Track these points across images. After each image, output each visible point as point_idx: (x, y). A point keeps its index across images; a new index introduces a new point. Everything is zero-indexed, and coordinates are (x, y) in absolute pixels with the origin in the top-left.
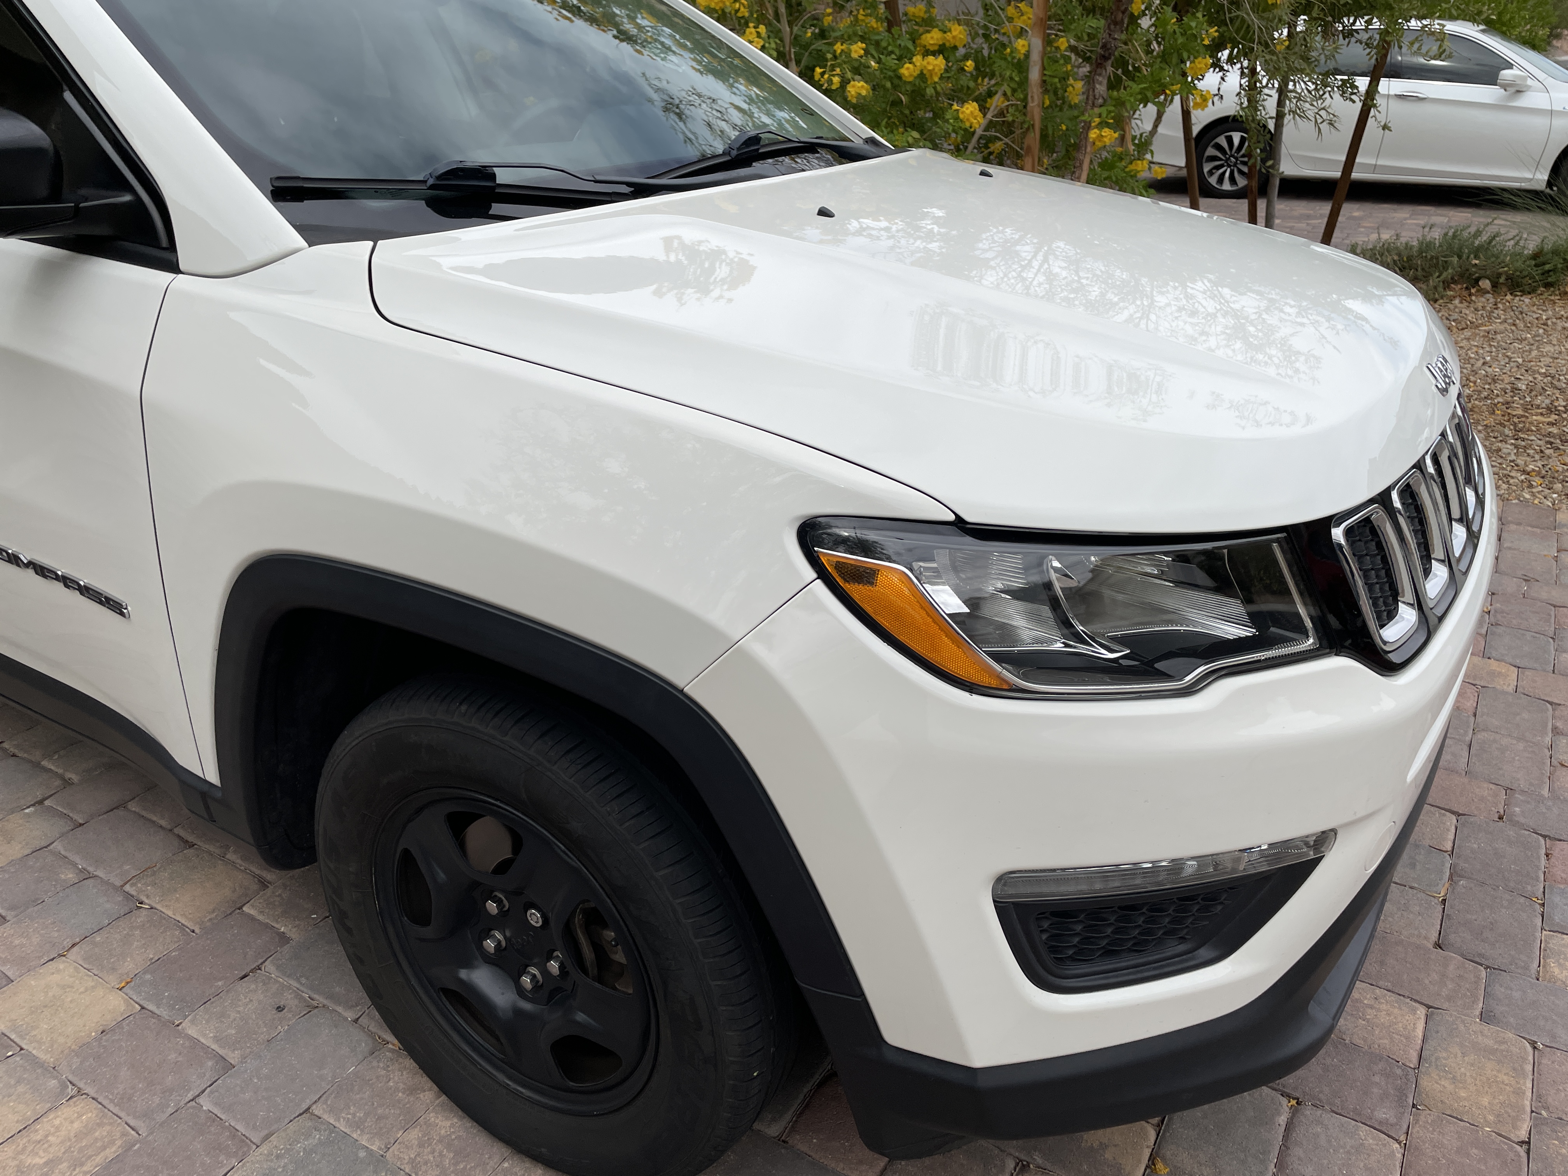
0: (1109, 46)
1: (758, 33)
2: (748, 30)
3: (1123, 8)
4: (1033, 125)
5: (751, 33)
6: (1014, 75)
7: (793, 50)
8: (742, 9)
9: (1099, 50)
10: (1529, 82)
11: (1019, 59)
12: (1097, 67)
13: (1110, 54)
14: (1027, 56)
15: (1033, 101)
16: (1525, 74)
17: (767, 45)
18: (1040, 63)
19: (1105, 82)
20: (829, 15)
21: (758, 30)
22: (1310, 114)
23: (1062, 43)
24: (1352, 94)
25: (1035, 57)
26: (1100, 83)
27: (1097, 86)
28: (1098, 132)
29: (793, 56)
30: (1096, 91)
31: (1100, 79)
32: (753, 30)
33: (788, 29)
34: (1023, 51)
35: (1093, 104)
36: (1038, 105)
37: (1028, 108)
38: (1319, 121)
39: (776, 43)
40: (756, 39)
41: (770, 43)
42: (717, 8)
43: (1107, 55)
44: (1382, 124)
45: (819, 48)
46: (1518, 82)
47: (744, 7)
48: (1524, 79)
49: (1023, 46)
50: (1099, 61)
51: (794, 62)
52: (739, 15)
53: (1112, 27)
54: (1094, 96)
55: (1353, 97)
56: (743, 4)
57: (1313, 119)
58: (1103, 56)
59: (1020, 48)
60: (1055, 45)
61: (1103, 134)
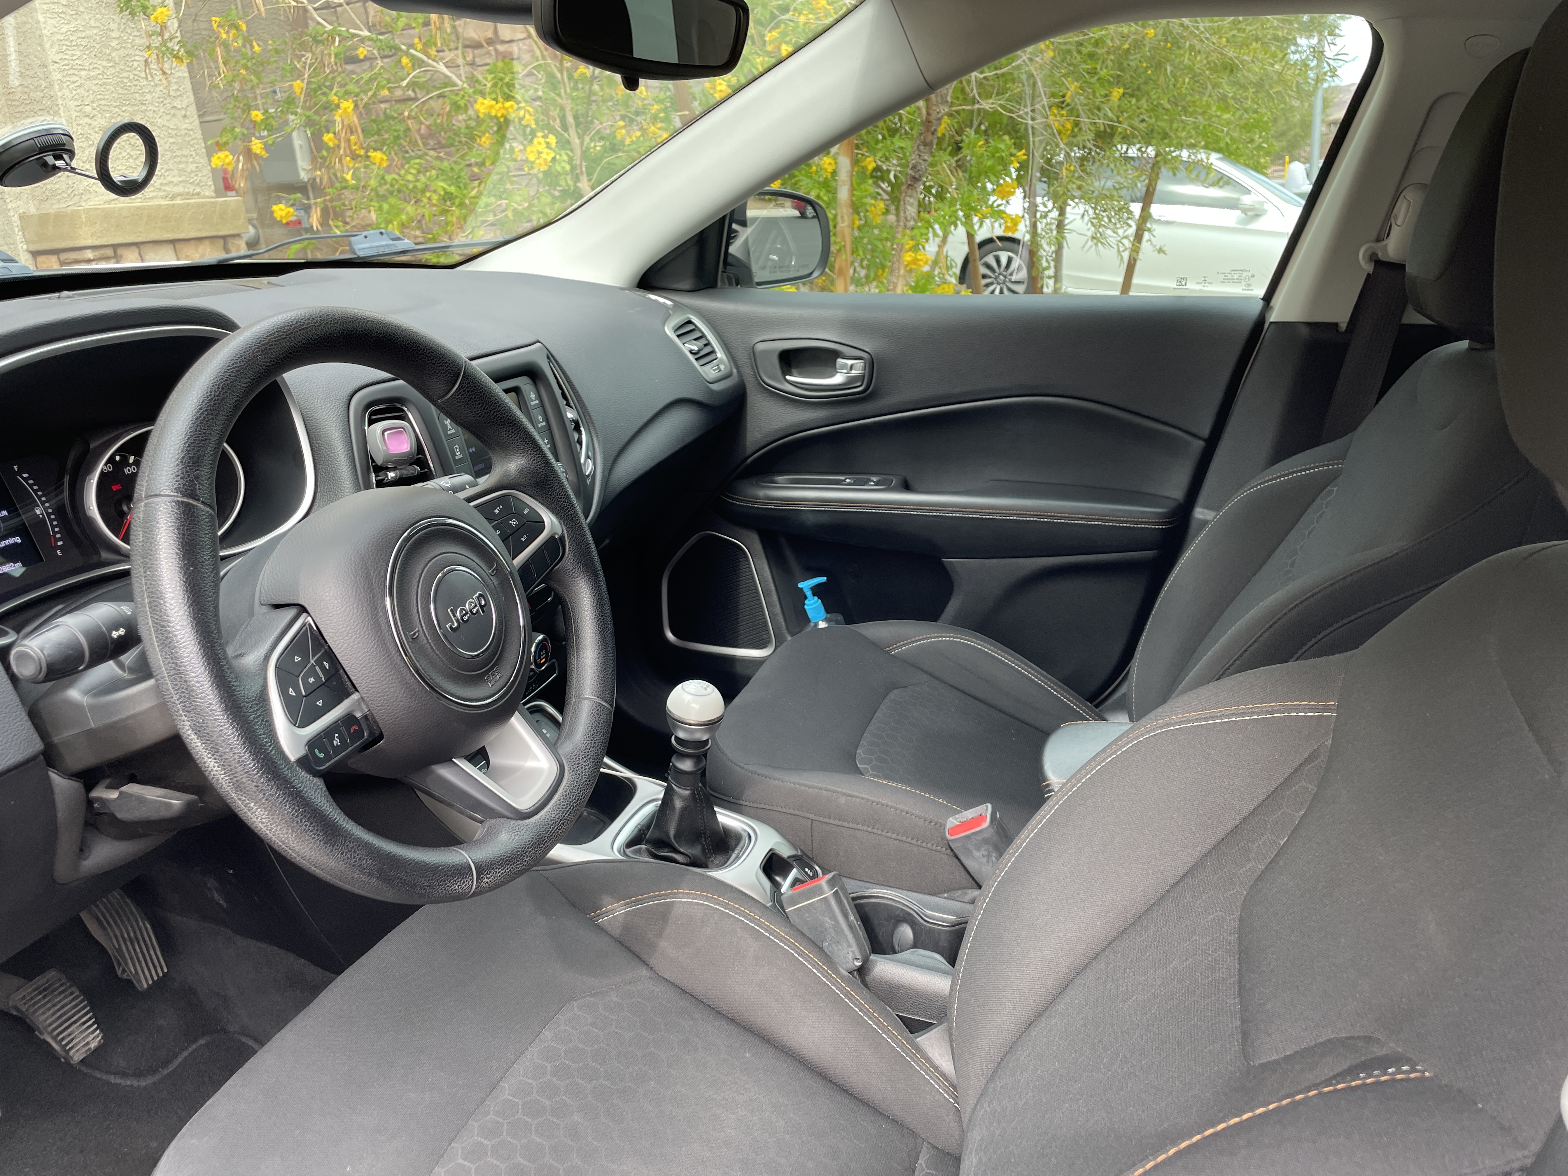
0: (919, 168)
1: (548, 143)
2: (536, 141)
3: (932, 129)
4: (844, 246)
5: (540, 143)
6: (822, 194)
7: (584, 164)
8: (527, 116)
9: (910, 172)
10: (1266, 207)
11: (826, 178)
12: (908, 188)
13: (920, 176)
14: (834, 173)
15: (843, 222)
16: (1262, 199)
17: (558, 157)
18: (849, 183)
19: (916, 204)
20: (621, 128)
21: (547, 140)
22: (1113, 241)
23: (870, 162)
24: (1129, 218)
25: (844, 175)
26: (912, 205)
27: (909, 208)
28: (913, 255)
29: (584, 169)
30: (908, 213)
31: (912, 200)
32: (542, 140)
33: (577, 141)
34: (830, 169)
35: (905, 226)
36: (848, 226)
37: (838, 228)
38: (1121, 249)
39: (567, 154)
40: (546, 150)
41: (561, 155)
42: (499, 115)
43: (917, 176)
44: (1158, 247)
45: (612, 161)
46: (1257, 206)
47: (530, 115)
48: (1262, 203)
49: (830, 164)
50: (909, 182)
51: (585, 175)
52: (524, 122)
53: (922, 148)
54: (906, 218)
55: (1130, 222)
56: (529, 112)
57: (1115, 247)
58: (914, 178)
59: (826, 166)
60: (863, 164)
61: (919, 257)
